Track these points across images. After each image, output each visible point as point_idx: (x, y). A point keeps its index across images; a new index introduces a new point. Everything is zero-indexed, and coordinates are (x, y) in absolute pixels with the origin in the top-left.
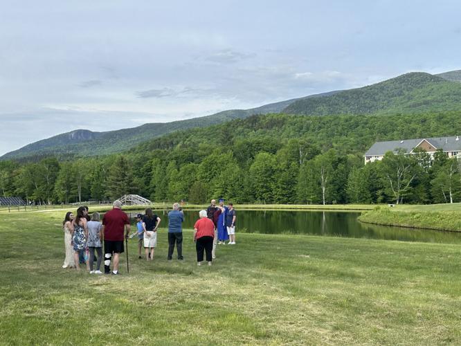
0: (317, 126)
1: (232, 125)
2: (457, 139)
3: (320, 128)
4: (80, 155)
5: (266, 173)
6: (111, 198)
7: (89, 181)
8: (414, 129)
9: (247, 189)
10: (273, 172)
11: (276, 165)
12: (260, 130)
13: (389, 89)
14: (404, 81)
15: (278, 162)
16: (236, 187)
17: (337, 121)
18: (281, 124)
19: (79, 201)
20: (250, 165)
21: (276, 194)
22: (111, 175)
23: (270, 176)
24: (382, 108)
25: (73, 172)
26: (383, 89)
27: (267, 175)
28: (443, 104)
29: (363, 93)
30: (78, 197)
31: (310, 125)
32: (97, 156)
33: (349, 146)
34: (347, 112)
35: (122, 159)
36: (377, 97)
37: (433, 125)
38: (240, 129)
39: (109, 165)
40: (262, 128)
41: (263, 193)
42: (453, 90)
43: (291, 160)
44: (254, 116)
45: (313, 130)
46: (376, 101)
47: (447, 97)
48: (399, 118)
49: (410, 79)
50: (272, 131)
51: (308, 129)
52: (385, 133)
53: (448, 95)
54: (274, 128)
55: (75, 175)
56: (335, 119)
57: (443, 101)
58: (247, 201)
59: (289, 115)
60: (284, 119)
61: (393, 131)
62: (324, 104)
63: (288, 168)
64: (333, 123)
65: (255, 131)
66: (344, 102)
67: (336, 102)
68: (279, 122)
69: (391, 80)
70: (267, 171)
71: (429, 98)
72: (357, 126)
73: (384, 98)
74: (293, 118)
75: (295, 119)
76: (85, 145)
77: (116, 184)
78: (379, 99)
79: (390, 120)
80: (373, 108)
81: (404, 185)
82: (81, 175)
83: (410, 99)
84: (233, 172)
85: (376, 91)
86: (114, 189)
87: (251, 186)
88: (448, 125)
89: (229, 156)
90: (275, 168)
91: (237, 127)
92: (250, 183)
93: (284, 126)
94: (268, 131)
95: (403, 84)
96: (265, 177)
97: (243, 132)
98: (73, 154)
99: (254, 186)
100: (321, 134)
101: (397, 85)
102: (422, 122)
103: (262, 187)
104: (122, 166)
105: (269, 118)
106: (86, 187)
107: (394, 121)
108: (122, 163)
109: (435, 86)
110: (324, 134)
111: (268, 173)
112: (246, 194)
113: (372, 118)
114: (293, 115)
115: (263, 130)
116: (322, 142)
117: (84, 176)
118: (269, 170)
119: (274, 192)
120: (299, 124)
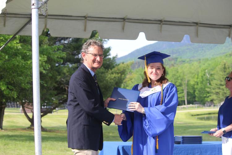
4: (183, 59)
6: (215, 102)
7: (194, 85)
19: (185, 104)
22: (215, 79)
25: (180, 76)
30: (184, 101)
32: (200, 60)
35: (225, 65)
39: (212, 70)
55: (182, 80)
76: (187, 49)
77: (219, 88)
82: (187, 80)
86: (217, 93)
98: (177, 58)
104: (225, 72)
106: (192, 91)
108: (225, 68)
117: (188, 81)
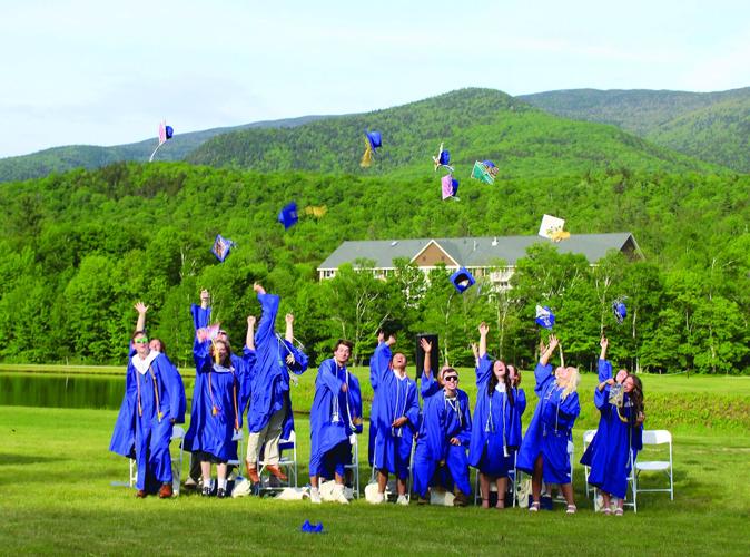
0: (254, 197)
1: (64, 184)
2: (495, 243)
3: (260, 200)
5: (99, 299)
8: (452, 212)
9: (56, 333)
10: (114, 298)
11: (122, 282)
12: (127, 197)
13: (423, 121)
14: (454, 105)
15: (125, 276)
16: (34, 327)
17: (297, 187)
18: (174, 188)
20: (68, 280)
21: (118, 345)
23: (107, 305)
24: (408, 160)
26: (411, 120)
27: (99, 304)
28: (529, 159)
29: (368, 125)
31: (238, 191)
33: (317, 244)
34: (331, 166)
36: (397, 136)
37: (492, 205)
38: (82, 192)
40: (132, 194)
41: (91, 341)
42: (550, 132)
43: (151, 274)
44: (116, 165)
45: (247, 205)
46: (394, 144)
47: (538, 145)
48: (428, 188)
49: (467, 101)
50: (155, 201)
51: (234, 201)
52: (396, 218)
53: (541, 141)
54: (159, 194)
56: (294, 182)
57: (529, 154)
58: (54, 358)
59: (195, 167)
60: (183, 176)
61: (413, 214)
62: (283, 146)
63: (146, 290)
64: (289, 191)
65: (117, 200)
66: (326, 143)
67: (310, 140)
68: (171, 183)
69: (428, 100)
70: (101, 295)
71: (502, 146)
72: (340, 200)
73: (411, 140)
74: (204, 174)
75: (207, 178)
78: (402, 141)
79: (408, 192)
80: (387, 160)
81: (367, 332)
83: (463, 144)
84: (28, 296)
85: (396, 123)
87: (66, 326)
88: (520, 208)
89: (25, 258)
90: (117, 289)
91: (76, 189)
92: (63, 319)
93: (181, 193)
94: (146, 201)
95: (452, 111)
96: (98, 308)
97: (88, 200)
99: (74, 326)
100: (261, 213)
101: (440, 114)
102: (472, 198)
103: (90, 329)
105: (150, 172)
107: (415, 194)
109: (515, 121)
110: (268, 214)
111: (104, 300)
112: (55, 343)
113: (372, 183)
114: (202, 168)
115: (134, 198)
116: (261, 232)
118: (104, 295)
119: (114, 340)
120: (214, 190)
